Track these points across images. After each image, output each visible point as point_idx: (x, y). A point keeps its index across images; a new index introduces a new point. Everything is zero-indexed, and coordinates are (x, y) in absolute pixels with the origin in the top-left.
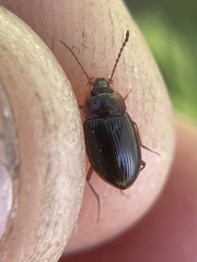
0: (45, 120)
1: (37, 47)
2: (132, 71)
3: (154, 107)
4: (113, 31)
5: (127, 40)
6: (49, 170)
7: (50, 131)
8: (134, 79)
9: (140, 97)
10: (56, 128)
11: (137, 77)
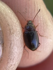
0: (10, 31)
1: (9, 11)
2: (40, 18)
3: (47, 27)
4: (35, 8)
5: (39, 11)
6: (11, 45)
7: (11, 34)
8: (41, 20)
9: (42, 25)
10: (13, 33)
11: (42, 20)
